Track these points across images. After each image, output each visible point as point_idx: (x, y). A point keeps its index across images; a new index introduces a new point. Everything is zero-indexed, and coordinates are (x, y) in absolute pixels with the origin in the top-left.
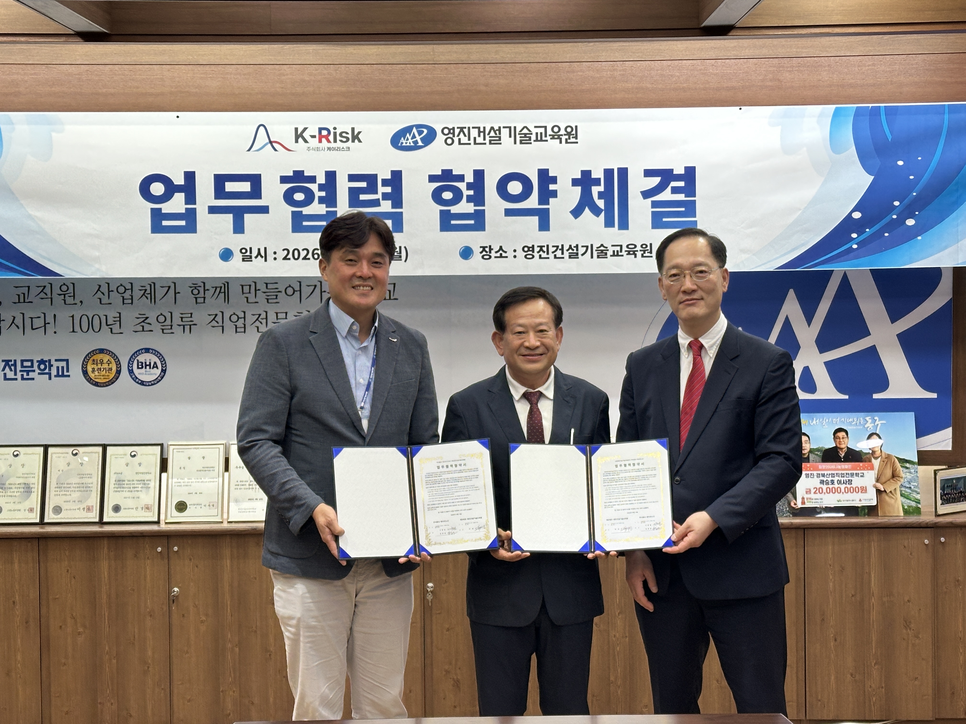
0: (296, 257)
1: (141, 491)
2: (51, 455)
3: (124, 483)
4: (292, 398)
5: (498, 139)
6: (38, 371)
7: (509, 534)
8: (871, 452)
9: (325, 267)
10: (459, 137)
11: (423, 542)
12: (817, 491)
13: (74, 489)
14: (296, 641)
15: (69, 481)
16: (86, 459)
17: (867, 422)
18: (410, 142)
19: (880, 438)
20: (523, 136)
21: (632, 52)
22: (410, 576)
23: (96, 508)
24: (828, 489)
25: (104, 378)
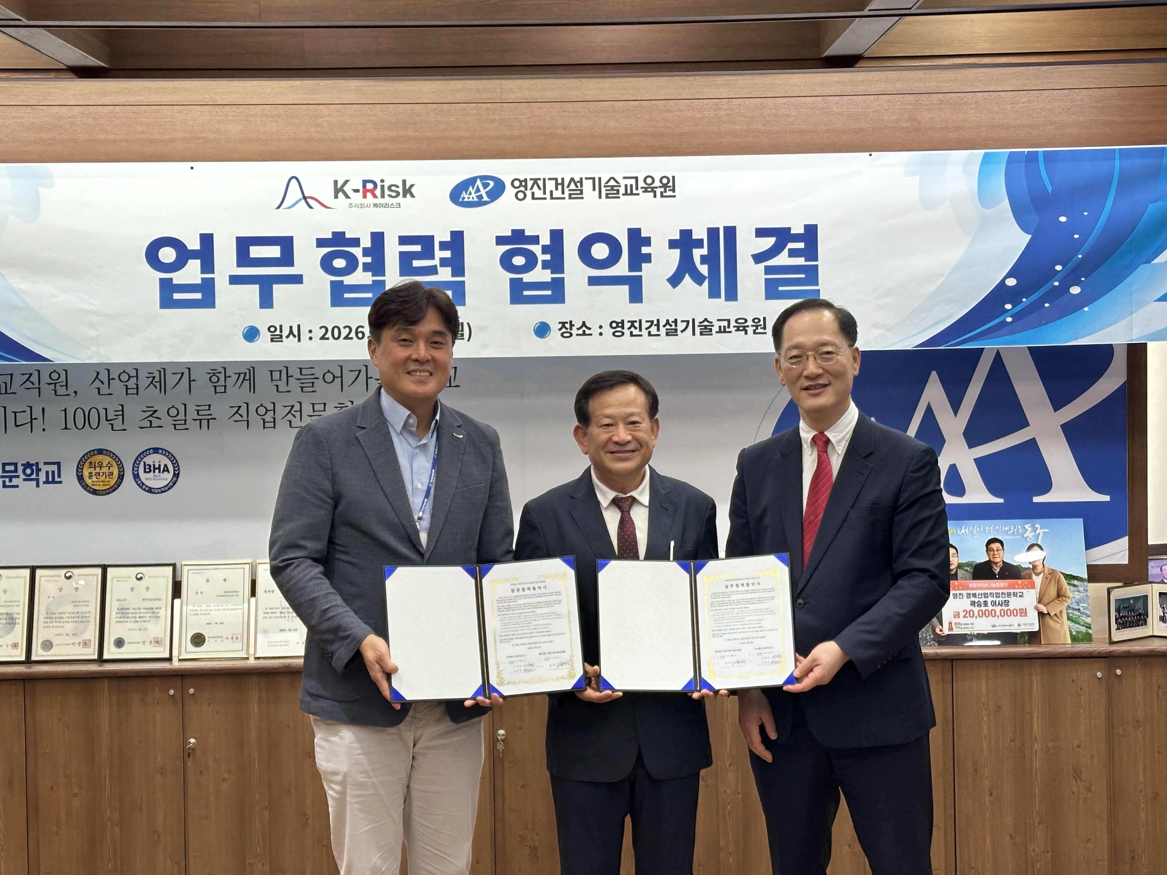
0: (336, 336)
1: (149, 621)
2: (40, 579)
3: (128, 611)
4: (335, 507)
5: (579, 192)
6: (22, 477)
7: (597, 670)
8: (1031, 566)
9: (375, 349)
10: (533, 191)
11: (493, 681)
12: (968, 615)
13: (67, 620)
14: (341, 802)
15: (62, 609)
16: (82, 582)
17: (1027, 530)
18: (473, 197)
19: (1041, 549)
20: (610, 188)
21: (739, 88)
22: (480, 722)
23: (95, 643)
24: (980, 612)
25: (104, 485)
